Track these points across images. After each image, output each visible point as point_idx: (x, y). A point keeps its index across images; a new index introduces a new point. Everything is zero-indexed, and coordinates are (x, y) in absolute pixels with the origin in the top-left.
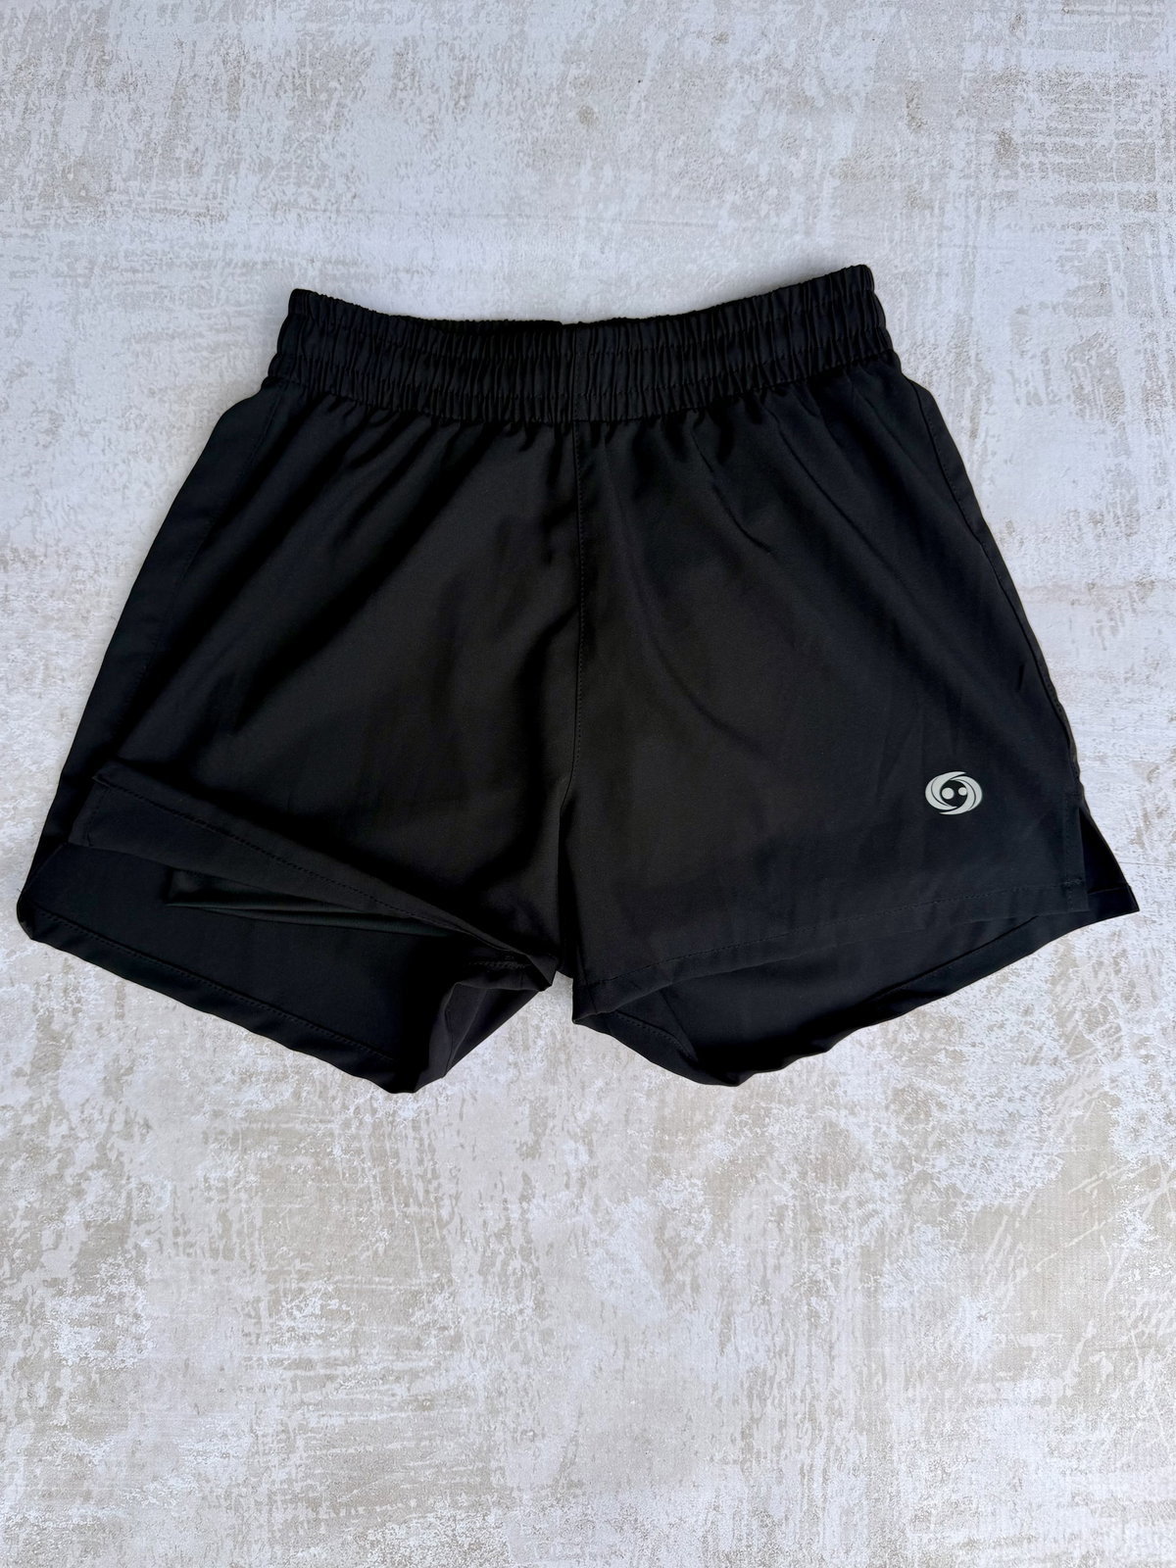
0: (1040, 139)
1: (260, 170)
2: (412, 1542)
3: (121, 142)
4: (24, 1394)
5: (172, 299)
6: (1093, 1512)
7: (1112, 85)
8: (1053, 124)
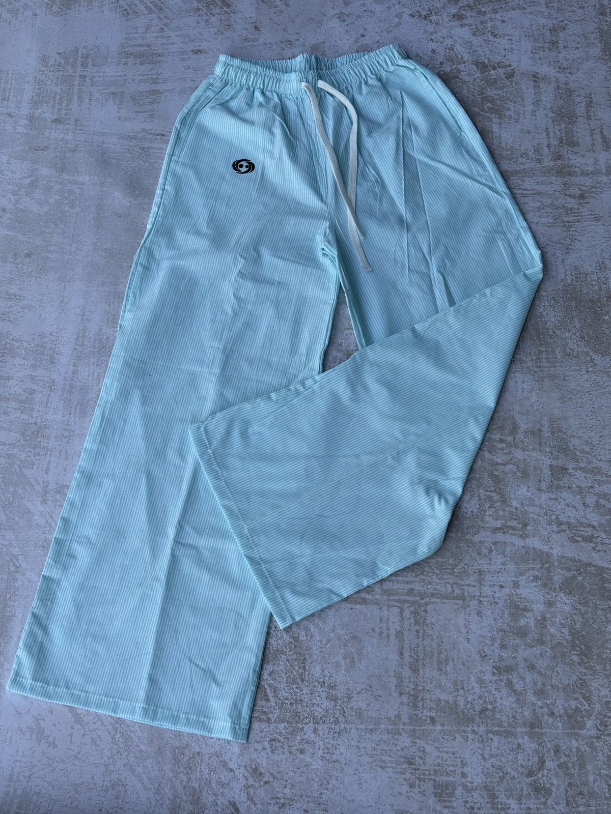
0: (56, 110)
1: (36, 368)
2: (553, 320)
3: (17, 419)
4: (501, 452)
5: (84, 400)
6: (538, 110)
7: (38, 87)
8: (51, 105)
